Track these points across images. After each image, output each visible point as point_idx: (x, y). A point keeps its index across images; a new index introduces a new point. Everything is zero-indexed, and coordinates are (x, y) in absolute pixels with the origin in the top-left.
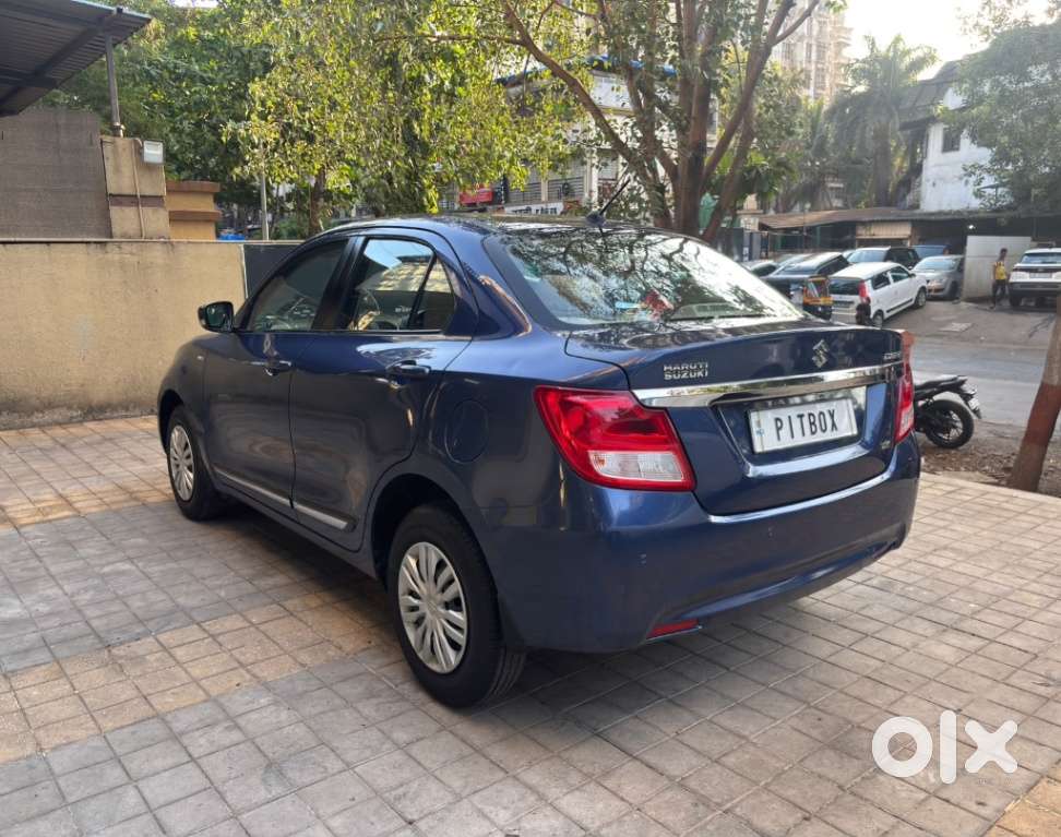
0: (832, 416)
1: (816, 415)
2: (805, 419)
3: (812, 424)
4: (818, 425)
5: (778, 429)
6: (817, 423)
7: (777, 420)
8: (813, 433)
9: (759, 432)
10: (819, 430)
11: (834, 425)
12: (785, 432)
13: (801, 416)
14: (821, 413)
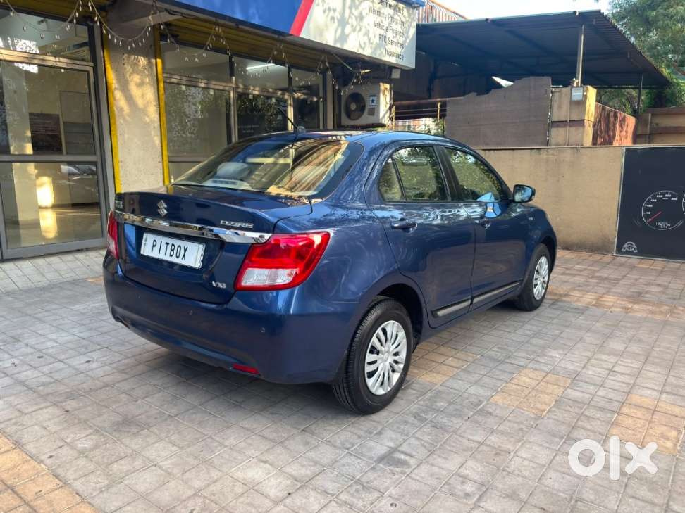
0: (185, 250)
1: (176, 247)
2: (169, 247)
3: (172, 250)
4: (175, 253)
5: (154, 246)
6: (175, 251)
7: (155, 241)
8: (171, 256)
9: (145, 244)
10: (174, 255)
11: (184, 256)
12: (156, 249)
13: (167, 244)
14: (179, 246)
